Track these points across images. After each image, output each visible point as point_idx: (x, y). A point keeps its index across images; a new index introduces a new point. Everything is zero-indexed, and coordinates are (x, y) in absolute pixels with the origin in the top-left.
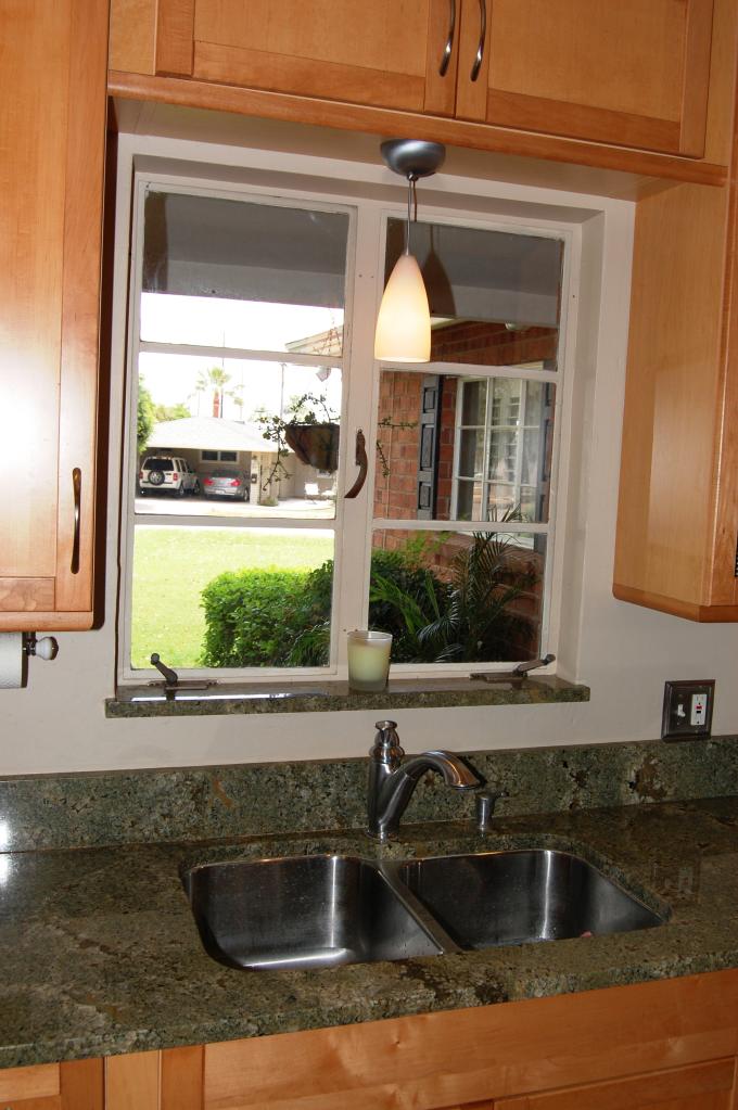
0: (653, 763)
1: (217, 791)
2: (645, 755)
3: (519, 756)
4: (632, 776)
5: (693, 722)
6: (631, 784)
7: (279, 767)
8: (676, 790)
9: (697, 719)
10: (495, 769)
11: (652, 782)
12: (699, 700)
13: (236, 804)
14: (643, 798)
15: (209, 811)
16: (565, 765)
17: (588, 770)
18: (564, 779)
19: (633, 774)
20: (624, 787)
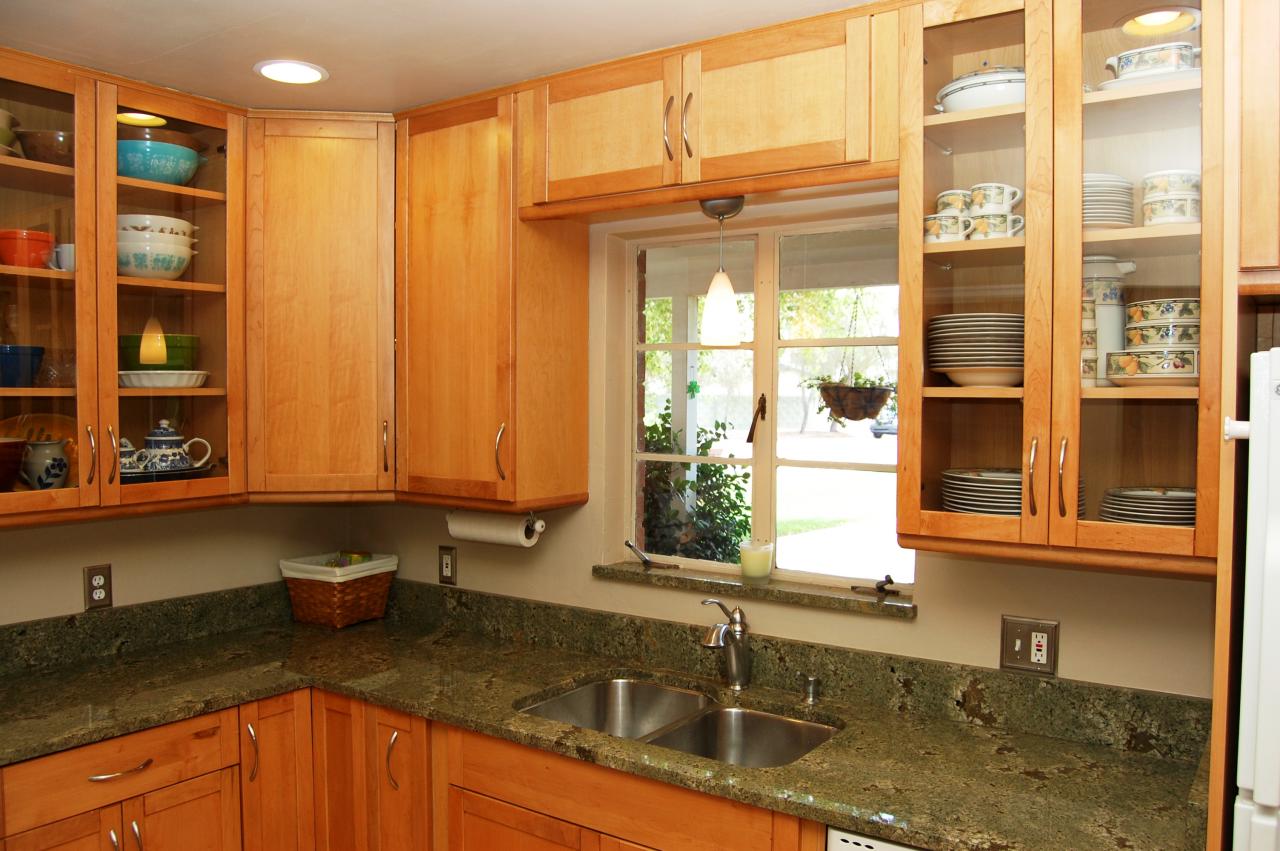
0: (979, 687)
1: (648, 635)
2: (970, 678)
3: (851, 654)
4: (959, 695)
5: (1034, 659)
6: (958, 702)
7: (683, 627)
8: (1007, 719)
9: (1039, 657)
10: (832, 660)
11: (979, 706)
12: (1039, 639)
13: (658, 646)
14: (971, 718)
15: (643, 647)
16: (893, 670)
17: (915, 679)
18: (892, 682)
19: (959, 694)
20: (951, 704)
